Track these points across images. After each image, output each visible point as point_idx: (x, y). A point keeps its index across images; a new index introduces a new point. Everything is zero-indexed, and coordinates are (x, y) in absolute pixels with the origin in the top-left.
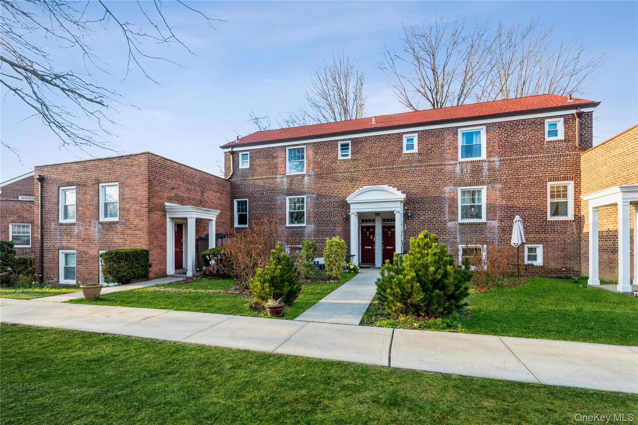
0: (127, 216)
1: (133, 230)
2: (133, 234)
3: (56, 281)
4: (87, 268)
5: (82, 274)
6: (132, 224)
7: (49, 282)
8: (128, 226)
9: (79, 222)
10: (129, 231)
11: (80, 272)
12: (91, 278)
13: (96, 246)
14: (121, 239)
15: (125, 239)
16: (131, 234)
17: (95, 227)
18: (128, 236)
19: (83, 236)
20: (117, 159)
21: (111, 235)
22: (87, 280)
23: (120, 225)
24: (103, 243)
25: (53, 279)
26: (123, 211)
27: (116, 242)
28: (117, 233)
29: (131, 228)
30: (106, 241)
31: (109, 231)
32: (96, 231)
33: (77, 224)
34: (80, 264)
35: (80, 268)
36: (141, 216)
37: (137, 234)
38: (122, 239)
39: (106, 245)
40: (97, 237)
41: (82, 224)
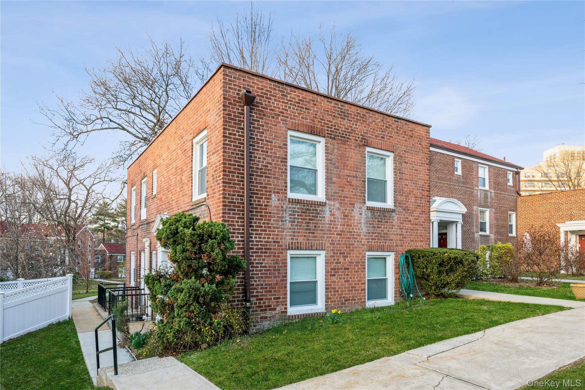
0: (405, 204)
1: (413, 224)
2: (412, 230)
3: (282, 312)
4: (348, 281)
5: (338, 291)
6: (412, 216)
7: (263, 315)
8: (407, 218)
9: (332, 203)
10: (408, 226)
11: (334, 288)
12: (353, 297)
13: (363, 245)
14: (397, 234)
15: (403, 235)
16: (411, 229)
17: (361, 214)
18: (407, 232)
19: (339, 227)
20: (394, 119)
21: (384, 228)
22: (346, 300)
23: (396, 214)
24: (372, 239)
25: (274, 309)
26: (400, 195)
27: (392, 240)
28: (392, 225)
29: (411, 221)
30: (378, 236)
31: (381, 222)
32: (363, 221)
33: (329, 205)
34: (334, 275)
35: (335, 282)
36: (422, 206)
37: (418, 230)
38: (400, 235)
39: (377, 242)
40: (365, 230)
41: (338, 205)
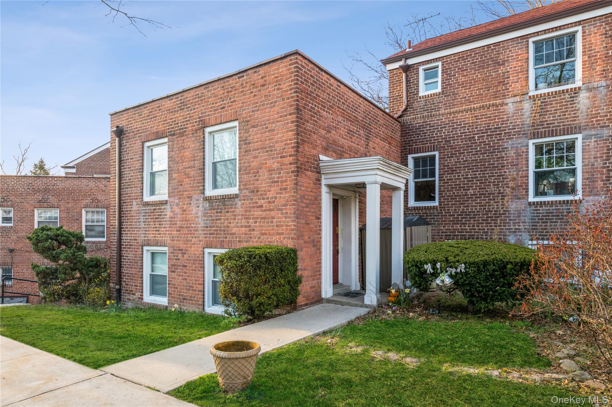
0: (253, 184)
1: (265, 210)
2: (265, 218)
3: (139, 298)
4: (186, 279)
5: (177, 288)
6: (263, 199)
7: (128, 297)
8: (256, 203)
9: (172, 199)
10: (258, 213)
11: (174, 285)
12: (191, 297)
13: (200, 241)
14: (242, 227)
15: (250, 226)
16: (261, 218)
17: (198, 207)
18: (256, 222)
19: (178, 223)
20: (236, 77)
21: (225, 219)
22: (184, 299)
23: (240, 200)
24: (211, 234)
25: (134, 294)
26: (246, 174)
27: (234, 234)
28: (235, 215)
29: (262, 206)
30: (217, 230)
31: (221, 212)
32: (200, 214)
33: (171, 202)
34: (174, 272)
35: (174, 278)
36: (282, 182)
37: (273, 218)
38: (245, 227)
39: (216, 238)
40: (202, 224)
41: (177, 201)
